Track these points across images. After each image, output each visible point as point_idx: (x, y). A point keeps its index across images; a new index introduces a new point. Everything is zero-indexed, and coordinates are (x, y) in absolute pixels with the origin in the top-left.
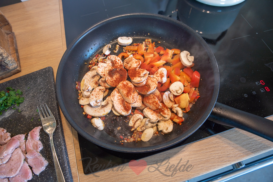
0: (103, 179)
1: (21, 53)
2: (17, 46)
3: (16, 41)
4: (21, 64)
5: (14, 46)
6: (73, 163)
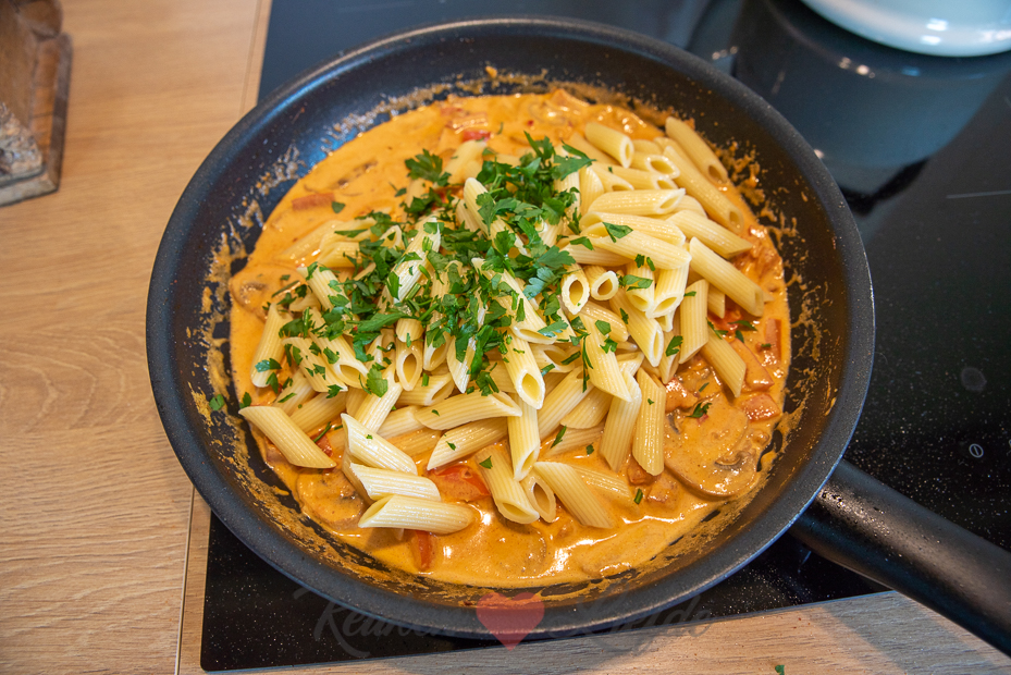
2: (66, 89)
3: (69, 70)
4: (67, 163)
5: (51, 85)
6: (168, 608)
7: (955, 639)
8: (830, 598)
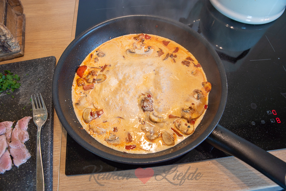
0: (84, 184)
1: (28, 37)
2: (24, 29)
3: (25, 24)
4: (25, 49)
5: (21, 28)
6: (56, 161)
7: (246, 167)
8: (217, 158)
